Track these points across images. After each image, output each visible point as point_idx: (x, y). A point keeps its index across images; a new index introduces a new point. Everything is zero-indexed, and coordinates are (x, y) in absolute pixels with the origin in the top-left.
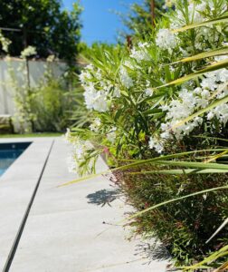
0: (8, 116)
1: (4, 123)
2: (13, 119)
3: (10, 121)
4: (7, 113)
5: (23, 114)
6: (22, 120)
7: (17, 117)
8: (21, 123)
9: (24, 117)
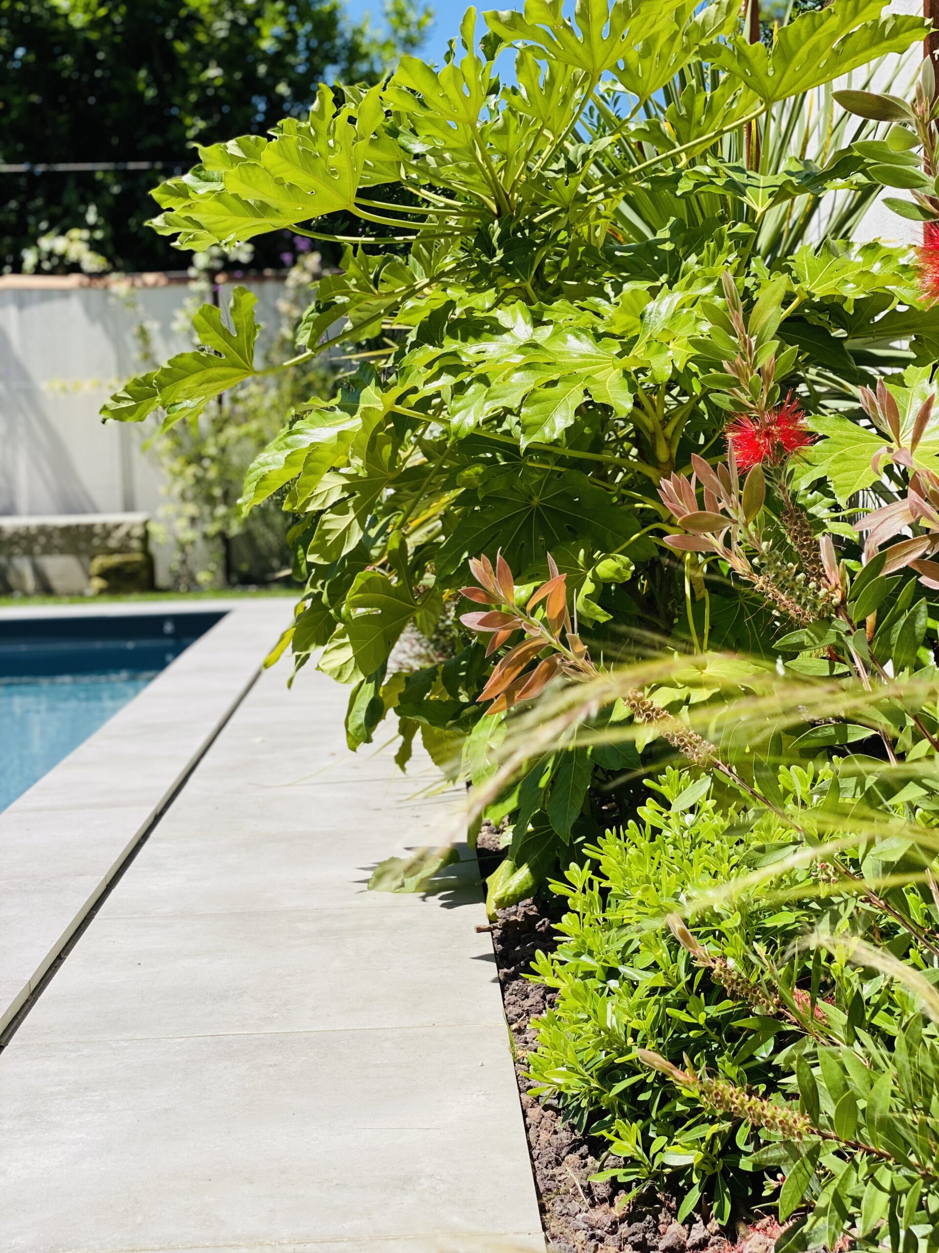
0: (137, 518)
1: (123, 549)
2: (153, 528)
3: (145, 538)
4: (129, 506)
5: (191, 509)
6: (189, 535)
7: (168, 521)
8: (182, 547)
9: (193, 521)
